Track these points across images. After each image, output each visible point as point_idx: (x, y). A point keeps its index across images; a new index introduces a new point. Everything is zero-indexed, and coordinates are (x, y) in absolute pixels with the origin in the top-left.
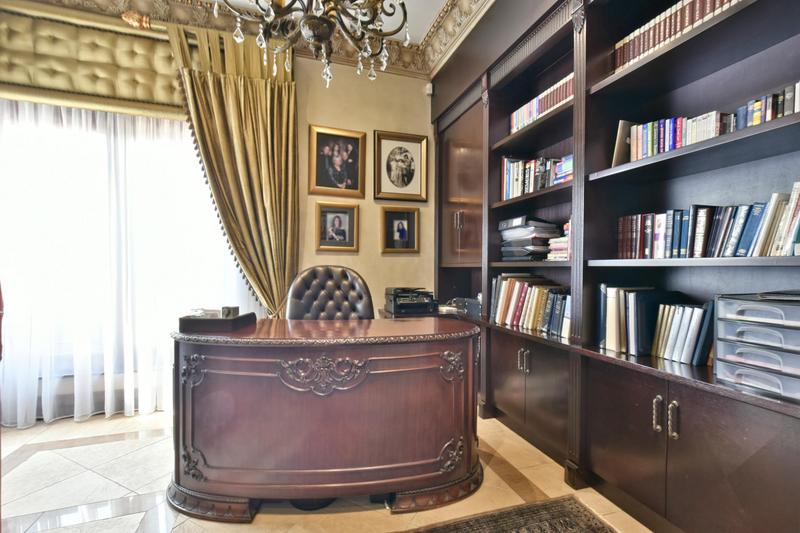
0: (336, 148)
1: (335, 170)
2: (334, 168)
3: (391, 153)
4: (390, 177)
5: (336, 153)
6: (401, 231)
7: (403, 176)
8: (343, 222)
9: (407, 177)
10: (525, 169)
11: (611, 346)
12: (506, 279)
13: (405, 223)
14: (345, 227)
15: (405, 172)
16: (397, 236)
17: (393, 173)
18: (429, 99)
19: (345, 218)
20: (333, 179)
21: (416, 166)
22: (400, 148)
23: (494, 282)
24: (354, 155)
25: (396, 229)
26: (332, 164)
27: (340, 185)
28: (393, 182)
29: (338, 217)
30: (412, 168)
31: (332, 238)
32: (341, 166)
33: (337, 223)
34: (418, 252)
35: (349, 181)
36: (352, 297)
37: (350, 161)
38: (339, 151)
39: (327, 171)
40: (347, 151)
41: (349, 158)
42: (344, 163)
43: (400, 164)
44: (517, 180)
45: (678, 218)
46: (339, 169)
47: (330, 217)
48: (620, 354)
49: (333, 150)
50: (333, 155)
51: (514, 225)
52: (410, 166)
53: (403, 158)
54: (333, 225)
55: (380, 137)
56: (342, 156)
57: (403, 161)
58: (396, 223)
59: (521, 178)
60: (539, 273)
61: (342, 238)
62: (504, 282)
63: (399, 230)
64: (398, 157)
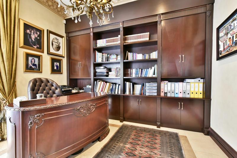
0: (32, 31)
1: (32, 40)
2: (31, 39)
3: (53, 39)
4: (53, 47)
5: (32, 34)
6: (57, 66)
7: (57, 48)
8: (35, 61)
9: (58, 48)
10: (103, 55)
11: (127, 93)
12: (100, 81)
13: (58, 64)
14: (37, 63)
15: (58, 46)
16: (55, 68)
17: (54, 46)
18: (64, 25)
19: (36, 60)
20: (31, 43)
21: (61, 45)
22: (56, 38)
23: (95, 82)
24: (40, 36)
25: (55, 65)
26: (31, 38)
27: (34, 47)
28: (54, 49)
29: (34, 59)
30: (60, 46)
31: (31, 67)
32: (35, 39)
33: (33, 61)
34: (62, 73)
35: (38, 46)
36: (53, 89)
37: (38, 38)
38: (34, 33)
39: (29, 40)
40: (37, 34)
41: (38, 37)
42: (36, 38)
43: (56, 43)
44: (100, 57)
45: (136, 70)
46: (34, 40)
47: (30, 58)
48: (129, 94)
49: (31, 32)
50: (31, 34)
51: (101, 68)
52: (59, 45)
53: (57, 42)
54: (32, 62)
55: (49, 32)
56: (35, 35)
57: (57, 43)
58: (55, 63)
59: (101, 57)
60: (103, 80)
61: (35, 67)
62: (99, 82)
63: (56, 66)
64: (55, 41)
